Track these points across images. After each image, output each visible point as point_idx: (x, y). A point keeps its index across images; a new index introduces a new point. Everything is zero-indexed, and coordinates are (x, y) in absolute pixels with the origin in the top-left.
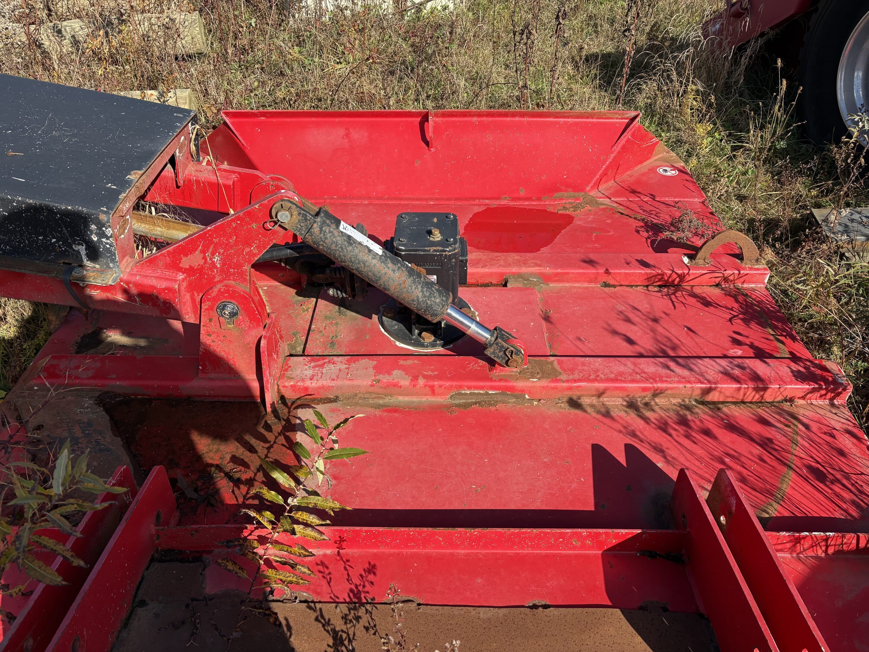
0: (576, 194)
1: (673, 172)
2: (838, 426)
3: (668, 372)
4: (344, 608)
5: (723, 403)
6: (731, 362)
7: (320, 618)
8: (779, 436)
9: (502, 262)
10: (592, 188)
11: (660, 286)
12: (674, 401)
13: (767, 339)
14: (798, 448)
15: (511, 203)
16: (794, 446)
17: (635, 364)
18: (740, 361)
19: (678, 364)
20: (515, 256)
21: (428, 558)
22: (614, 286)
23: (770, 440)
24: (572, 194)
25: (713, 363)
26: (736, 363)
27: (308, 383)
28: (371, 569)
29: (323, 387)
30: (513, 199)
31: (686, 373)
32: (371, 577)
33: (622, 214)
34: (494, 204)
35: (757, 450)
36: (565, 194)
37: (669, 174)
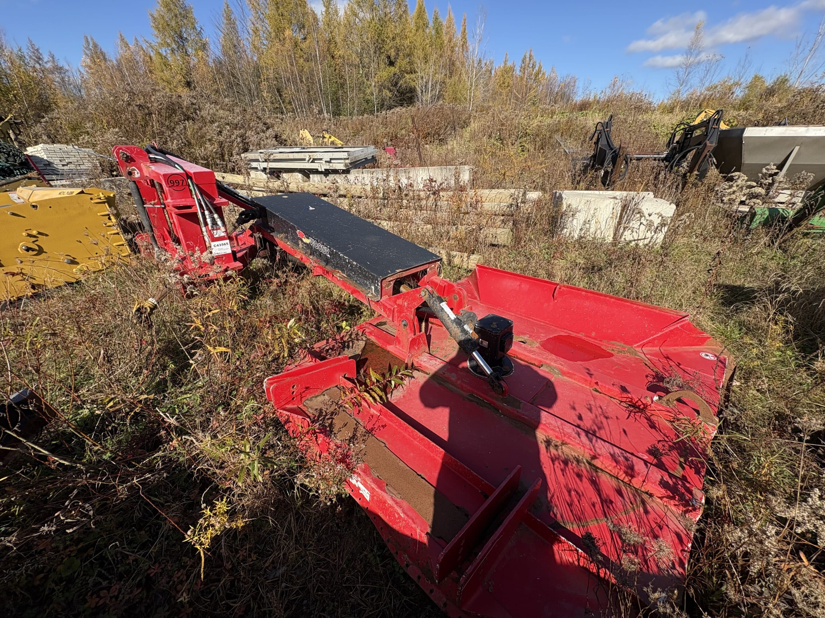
0: (625, 346)
1: (712, 358)
2: (672, 526)
3: (577, 436)
4: (364, 430)
5: (601, 470)
6: (622, 453)
7: (356, 430)
8: (619, 504)
9: (544, 357)
10: (638, 346)
11: (630, 405)
12: (573, 454)
13: (674, 461)
14: (624, 516)
15: (584, 338)
16: (623, 514)
17: (562, 424)
18: (629, 455)
19: (587, 436)
20: (554, 357)
21: (404, 436)
22: (600, 393)
23: (611, 502)
24: (622, 344)
25: (611, 448)
26: (625, 455)
27: (422, 363)
28: (384, 426)
29: (425, 366)
30: (586, 336)
31: (588, 442)
32: (381, 428)
33: (646, 365)
34: (574, 334)
35: (596, 499)
36: (618, 343)
37: (708, 358)
